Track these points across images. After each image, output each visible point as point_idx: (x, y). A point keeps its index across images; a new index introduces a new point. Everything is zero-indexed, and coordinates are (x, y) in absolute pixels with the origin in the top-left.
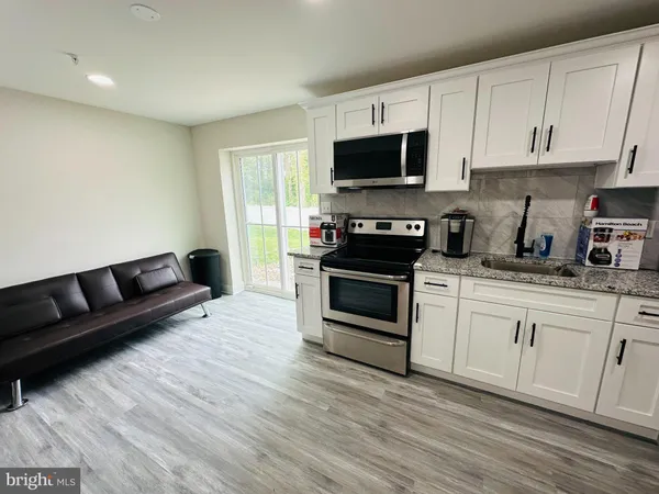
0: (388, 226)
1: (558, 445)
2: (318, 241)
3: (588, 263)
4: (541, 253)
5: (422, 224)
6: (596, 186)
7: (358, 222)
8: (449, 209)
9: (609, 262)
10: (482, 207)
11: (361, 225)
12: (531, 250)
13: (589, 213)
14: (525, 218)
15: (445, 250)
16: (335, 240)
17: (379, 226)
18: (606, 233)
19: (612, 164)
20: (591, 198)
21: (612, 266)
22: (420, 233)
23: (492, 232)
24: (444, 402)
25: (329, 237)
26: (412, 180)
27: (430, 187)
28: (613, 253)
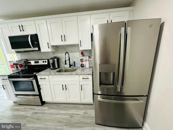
0: (38, 62)
2: (14, 69)
3: (81, 67)
5: (47, 61)
9: (84, 67)
10: (61, 55)
12: (72, 65)
14: (69, 58)
16: (19, 68)
17: (35, 62)
18: (82, 60)
20: (81, 52)
21: (85, 67)
22: (46, 63)
28: (85, 65)
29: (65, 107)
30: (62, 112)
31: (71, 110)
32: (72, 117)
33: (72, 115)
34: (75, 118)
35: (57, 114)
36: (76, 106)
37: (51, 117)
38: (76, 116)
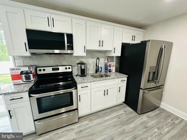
0: (58, 69)
1: (116, 115)
2: (19, 82)
3: (109, 72)
4: (100, 71)
5: (71, 67)
6: (107, 56)
7: (42, 69)
8: (78, 62)
10: (86, 61)
11: (44, 70)
12: (98, 71)
13: (106, 61)
15: (80, 75)
16: (32, 79)
17: (53, 69)
19: (111, 51)
20: (106, 58)
21: (112, 72)
22: (70, 70)
23: (89, 67)
24: (92, 123)
25: (28, 78)
26: (69, 52)
27: (75, 54)
28: (112, 69)
29: (104, 114)
30: (107, 118)
31: (112, 113)
32: (119, 118)
33: (118, 117)
34: (123, 118)
35: (105, 122)
36: (112, 109)
37: (102, 127)
38: (121, 116)
